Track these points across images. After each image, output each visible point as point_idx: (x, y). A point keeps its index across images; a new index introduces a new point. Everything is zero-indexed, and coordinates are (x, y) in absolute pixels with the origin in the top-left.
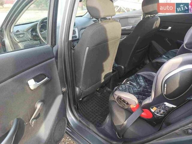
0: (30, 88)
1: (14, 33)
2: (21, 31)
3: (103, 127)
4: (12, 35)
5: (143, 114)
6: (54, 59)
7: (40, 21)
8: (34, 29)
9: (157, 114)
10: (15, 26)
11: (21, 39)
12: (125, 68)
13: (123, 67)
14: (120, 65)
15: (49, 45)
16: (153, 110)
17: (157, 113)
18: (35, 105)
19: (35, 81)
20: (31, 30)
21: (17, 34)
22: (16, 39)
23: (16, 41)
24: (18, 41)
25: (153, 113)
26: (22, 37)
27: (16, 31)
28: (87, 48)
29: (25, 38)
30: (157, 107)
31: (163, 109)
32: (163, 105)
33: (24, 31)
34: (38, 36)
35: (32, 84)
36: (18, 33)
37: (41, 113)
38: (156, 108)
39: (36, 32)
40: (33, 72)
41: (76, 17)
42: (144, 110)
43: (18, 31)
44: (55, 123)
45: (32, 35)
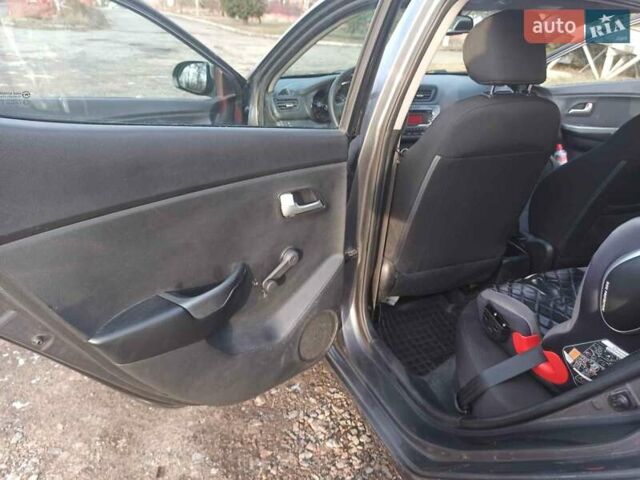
0: (281, 210)
1: (274, 96)
2: (291, 91)
3: (426, 378)
4: (270, 99)
5: (544, 366)
6: (345, 164)
7: (342, 73)
8: (321, 93)
9: (580, 374)
10: (282, 78)
11: (286, 113)
12: (555, 250)
13: (549, 248)
14: (541, 241)
15: (344, 130)
16: (569, 358)
17: (581, 370)
18: (280, 253)
19: (295, 200)
20: (314, 93)
21: (282, 98)
22: (275, 111)
23: (273, 114)
24: (278, 115)
25: (569, 367)
26: (290, 108)
27: (280, 91)
28: (437, 158)
29: (294, 113)
30: (581, 349)
31: (597, 360)
32: (600, 347)
33: (297, 93)
34: (327, 113)
35: (287, 203)
36: (285, 97)
37: (287, 275)
38: (579, 353)
39: (326, 102)
40: (296, 178)
41: (427, 74)
42: (546, 352)
43: (284, 92)
44: (310, 313)
45: (315, 106)
